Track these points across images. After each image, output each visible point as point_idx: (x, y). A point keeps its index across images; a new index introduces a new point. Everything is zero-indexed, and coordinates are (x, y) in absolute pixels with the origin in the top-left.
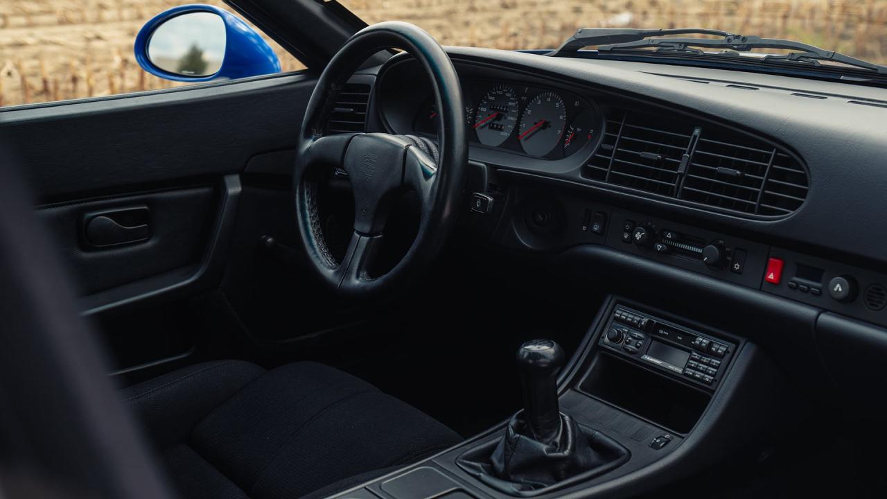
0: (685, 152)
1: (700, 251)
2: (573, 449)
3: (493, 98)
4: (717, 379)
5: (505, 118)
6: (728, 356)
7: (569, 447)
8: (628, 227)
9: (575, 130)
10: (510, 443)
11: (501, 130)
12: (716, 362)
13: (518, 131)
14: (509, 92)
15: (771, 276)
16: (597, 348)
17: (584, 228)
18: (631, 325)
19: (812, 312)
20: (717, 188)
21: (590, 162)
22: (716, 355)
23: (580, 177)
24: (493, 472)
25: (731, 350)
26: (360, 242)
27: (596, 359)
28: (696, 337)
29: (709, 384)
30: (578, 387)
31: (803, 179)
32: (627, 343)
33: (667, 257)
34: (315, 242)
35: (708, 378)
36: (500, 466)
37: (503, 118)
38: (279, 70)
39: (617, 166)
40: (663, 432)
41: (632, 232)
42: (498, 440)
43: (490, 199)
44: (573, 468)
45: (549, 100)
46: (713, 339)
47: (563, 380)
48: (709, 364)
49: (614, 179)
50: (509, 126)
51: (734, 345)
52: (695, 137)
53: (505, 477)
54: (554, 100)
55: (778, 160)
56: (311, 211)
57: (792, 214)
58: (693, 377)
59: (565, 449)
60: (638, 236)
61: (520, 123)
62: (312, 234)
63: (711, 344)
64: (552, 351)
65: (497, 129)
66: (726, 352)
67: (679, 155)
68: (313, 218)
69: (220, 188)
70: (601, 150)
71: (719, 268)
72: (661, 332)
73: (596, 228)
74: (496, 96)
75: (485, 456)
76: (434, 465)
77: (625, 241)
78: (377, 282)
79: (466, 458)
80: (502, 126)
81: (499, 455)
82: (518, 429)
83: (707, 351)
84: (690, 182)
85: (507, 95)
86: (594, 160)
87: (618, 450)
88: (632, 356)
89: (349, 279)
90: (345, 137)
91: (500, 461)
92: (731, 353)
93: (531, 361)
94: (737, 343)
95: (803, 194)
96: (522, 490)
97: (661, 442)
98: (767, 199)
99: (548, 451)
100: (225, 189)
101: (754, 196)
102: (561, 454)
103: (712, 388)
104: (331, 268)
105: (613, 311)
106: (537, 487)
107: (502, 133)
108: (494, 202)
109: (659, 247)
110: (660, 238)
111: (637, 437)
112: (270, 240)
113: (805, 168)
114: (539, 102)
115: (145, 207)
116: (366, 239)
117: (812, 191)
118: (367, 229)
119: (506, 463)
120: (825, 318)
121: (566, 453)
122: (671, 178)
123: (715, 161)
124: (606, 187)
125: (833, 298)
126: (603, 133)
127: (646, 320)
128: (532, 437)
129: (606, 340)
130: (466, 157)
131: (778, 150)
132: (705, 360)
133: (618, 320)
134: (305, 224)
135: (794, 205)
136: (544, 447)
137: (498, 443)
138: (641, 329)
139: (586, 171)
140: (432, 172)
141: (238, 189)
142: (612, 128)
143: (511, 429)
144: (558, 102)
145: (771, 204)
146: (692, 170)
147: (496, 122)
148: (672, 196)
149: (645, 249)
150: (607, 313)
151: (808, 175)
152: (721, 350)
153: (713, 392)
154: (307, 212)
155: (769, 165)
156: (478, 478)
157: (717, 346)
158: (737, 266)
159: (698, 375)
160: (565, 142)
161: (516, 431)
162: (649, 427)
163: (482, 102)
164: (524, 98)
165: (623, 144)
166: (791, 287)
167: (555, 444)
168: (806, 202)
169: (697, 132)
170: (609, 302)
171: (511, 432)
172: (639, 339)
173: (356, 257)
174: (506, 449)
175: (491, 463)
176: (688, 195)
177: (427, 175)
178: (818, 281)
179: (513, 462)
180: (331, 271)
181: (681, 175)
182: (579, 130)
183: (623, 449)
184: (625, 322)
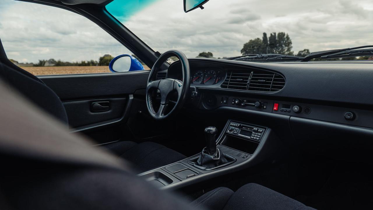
0: (249, 78)
1: (254, 104)
2: (220, 157)
3: (197, 74)
4: (260, 139)
6: (263, 132)
7: (219, 157)
8: (233, 100)
10: (202, 156)
12: (259, 134)
14: (201, 72)
15: (275, 108)
16: (226, 133)
17: (222, 102)
18: (235, 126)
19: (288, 117)
20: (258, 86)
21: (223, 84)
22: (260, 132)
23: (220, 88)
24: (197, 164)
25: (264, 131)
26: (162, 107)
27: (226, 136)
28: (253, 128)
29: (258, 140)
30: (221, 144)
31: (284, 81)
32: (234, 131)
33: (245, 107)
34: (151, 108)
35: (258, 139)
36: (200, 163)
38: (143, 70)
39: (230, 84)
40: (246, 154)
41: (235, 102)
42: (199, 157)
43: (197, 93)
44: (221, 163)
46: (259, 128)
47: (218, 141)
48: (258, 135)
49: (229, 87)
51: (264, 129)
52: (252, 74)
53: (201, 165)
55: (275, 77)
56: (150, 100)
57: (281, 90)
58: (253, 139)
59: (218, 157)
60: (237, 102)
62: (150, 106)
63: (258, 129)
64: (214, 129)
66: (263, 131)
67: (247, 79)
68: (150, 102)
69: (128, 98)
70: (226, 81)
71: (260, 108)
72: (243, 128)
73: (225, 102)
75: (195, 161)
76: (181, 163)
77: (233, 104)
78: (166, 116)
79: (190, 161)
81: (199, 160)
82: (205, 152)
83: (257, 131)
84: (251, 85)
86: (224, 83)
87: (233, 159)
88: (236, 135)
89: (159, 116)
90: (159, 81)
91: (199, 162)
92: (264, 132)
93: (208, 132)
94: (266, 129)
95: (284, 84)
96: (206, 168)
97: (245, 157)
98: (273, 87)
99: (213, 158)
100: (129, 97)
101: (269, 87)
102: (217, 159)
103: (259, 141)
104: (155, 114)
105: (230, 123)
106: (210, 168)
107: (200, 82)
108: (198, 93)
109: (242, 104)
110: (243, 102)
111: (238, 155)
112: (141, 112)
113: (284, 77)
115: (108, 102)
116: (164, 106)
117: (286, 83)
118: (164, 103)
119: (201, 162)
120: (292, 118)
121: (219, 158)
122: (246, 85)
123: (257, 79)
124: (228, 89)
125: (294, 112)
126: (226, 76)
127: (239, 125)
128: (209, 154)
129: (228, 131)
130: (189, 86)
131: (276, 74)
132: (256, 134)
133: (232, 126)
134: (148, 104)
135: (281, 88)
136: (212, 157)
137: (199, 158)
138: (238, 127)
139: (222, 86)
140: (181, 85)
141: (132, 98)
142: (229, 75)
143: (203, 152)
144: (214, 72)
145: (275, 88)
146: (251, 82)
148: (246, 90)
149: (239, 105)
150: (228, 124)
151: (285, 79)
152: (261, 131)
153: (259, 142)
154: (149, 101)
155: (271, 85)
156: (193, 166)
157: (260, 130)
158: (265, 107)
159: (255, 138)
160: (216, 81)
161: (204, 153)
162: (242, 153)
163: (195, 75)
165: (232, 78)
166: (281, 111)
167: (215, 156)
168: (284, 86)
169: (252, 72)
170: (228, 122)
171: (203, 153)
172: (238, 130)
173: (161, 110)
174: (201, 158)
175: (197, 162)
176: (250, 89)
177: (180, 86)
178: (289, 108)
179: (203, 161)
180: (154, 115)
181: (248, 84)
182: (219, 78)
183: (235, 159)
184: (233, 126)
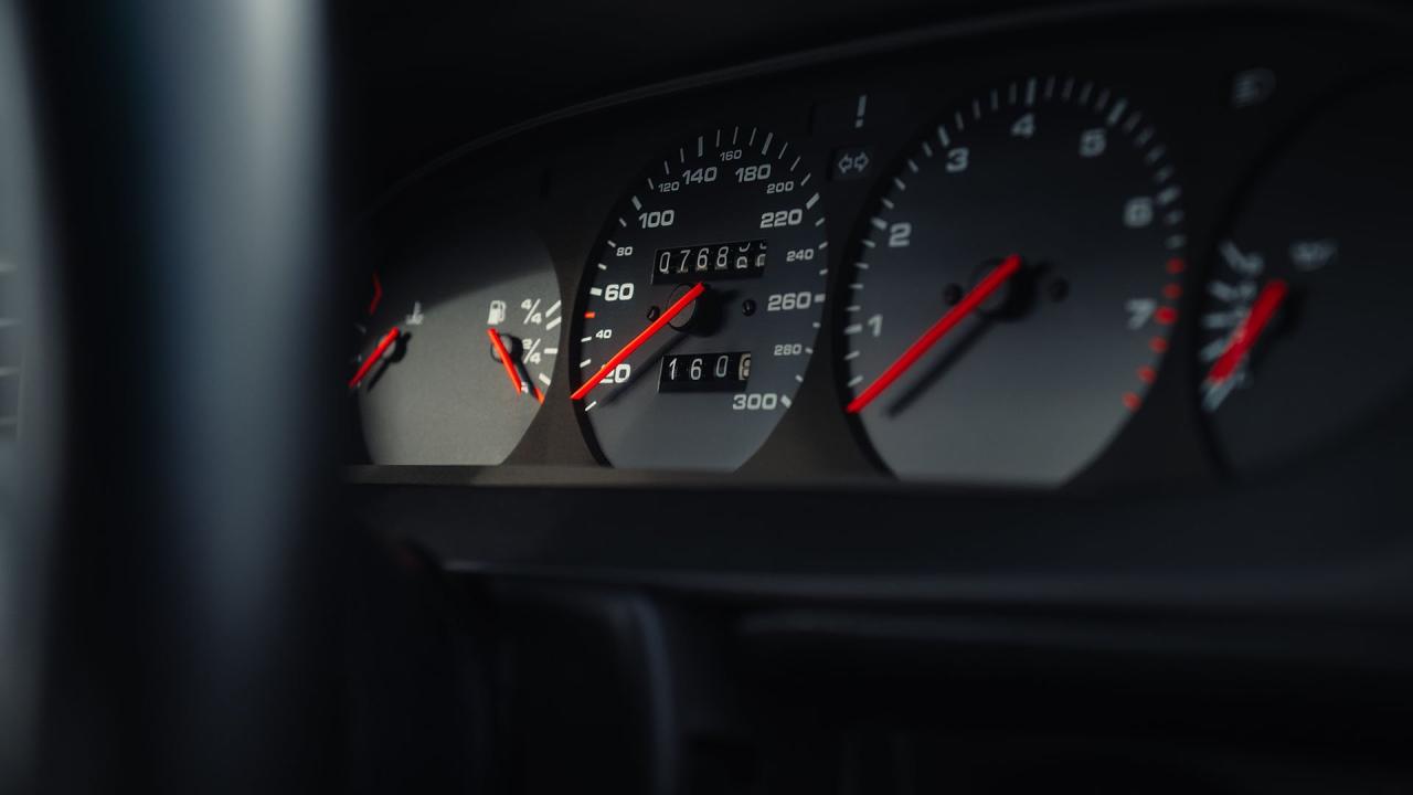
3: (663, 219)
5: (753, 308)
9: (1278, 263)
11: (735, 385)
13: (843, 371)
14: (752, 158)
37: (736, 309)
45: (1025, 127)
50: (781, 350)
54: (1063, 122)
61: (847, 319)
65: (709, 384)
74: (684, 201)
80: (735, 360)
85: (747, 175)
107: (743, 402)
114: (960, 160)
147: (694, 345)
160: (1200, 372)
163: (607, 254)
164: (854, 164)
182: (1308, 254)
